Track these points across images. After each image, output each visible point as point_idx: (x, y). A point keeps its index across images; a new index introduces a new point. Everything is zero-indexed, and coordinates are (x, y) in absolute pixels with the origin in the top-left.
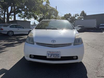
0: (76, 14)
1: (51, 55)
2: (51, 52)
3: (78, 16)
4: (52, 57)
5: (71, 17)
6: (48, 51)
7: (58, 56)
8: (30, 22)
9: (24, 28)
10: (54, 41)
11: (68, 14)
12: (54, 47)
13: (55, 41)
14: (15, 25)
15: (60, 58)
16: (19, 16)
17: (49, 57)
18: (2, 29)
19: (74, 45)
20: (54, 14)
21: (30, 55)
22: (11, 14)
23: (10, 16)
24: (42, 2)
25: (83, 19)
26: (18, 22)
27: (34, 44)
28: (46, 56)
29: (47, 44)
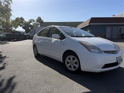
0: (31, 19)
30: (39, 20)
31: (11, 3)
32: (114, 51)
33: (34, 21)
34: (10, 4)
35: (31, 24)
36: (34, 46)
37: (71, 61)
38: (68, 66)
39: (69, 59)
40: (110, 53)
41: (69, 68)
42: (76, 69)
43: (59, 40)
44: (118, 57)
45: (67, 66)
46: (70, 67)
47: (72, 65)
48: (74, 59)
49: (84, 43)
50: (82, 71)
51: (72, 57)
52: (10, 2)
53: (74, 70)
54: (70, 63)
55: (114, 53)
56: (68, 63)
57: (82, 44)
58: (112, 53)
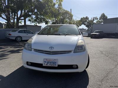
0: (94, 18)
1: (48, 63)
2: (48, 60)
3: (97, 20)
4: (49, 65)
5: (89, 20)
6: (44, 59)
7: (55, 64)
8: (41, 26)
9: (33, 33)
10: (51, 48)
11: (85, 17)
12: (52, 54)
13: (53, 48)
14: (24, 30)
15: (57, 66)
16: (30, 20)
17: (45, 65)
18: (10, 34)
19: (74, 52)
20: (68, 18)
21: (27, 62)
22: (21, 18)
23: (20, 21)
24: (54, 4)
25: (102, 23)
26: (27, 27)
27: (31, 50)
28: (42, 64)
29: (45, 51)
55: (50, 54)
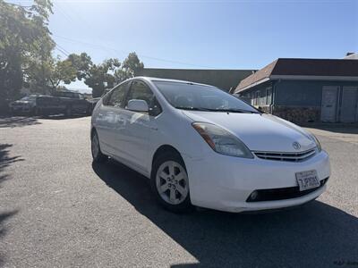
0: (111, 60)
2: (303, 174)
3: (116, 68)
6: (297, 174)
7: (316, 182)
10: (296, 144)
11: (79, 54)
17: (303, 187)
28: (298, 187)
30: (133, 62)
31: (49, 12)
32: (294, 155)
33: (118, 65)
34: (46, 16)
35: (110, 72)
36: (94, 131)
37: (170, 176)
38: (162, 189)
39: (167, 170)
40: (279, 159)
41: (165, 198)
42: (182, 200)
43: (147, 117)
44: (301, 173)
45: (159, 190)
46: (168, 192)
47: (171, 189)
48: (177, 171)
49: (203, 127)
50: (195, 206)
51: (172, 165)
52: (46, 9)
53: (176, 202)
54: (168, 182)
55: (294, 160)
56: (163, 182)
57: (199, 130)
58: (284, 160)
